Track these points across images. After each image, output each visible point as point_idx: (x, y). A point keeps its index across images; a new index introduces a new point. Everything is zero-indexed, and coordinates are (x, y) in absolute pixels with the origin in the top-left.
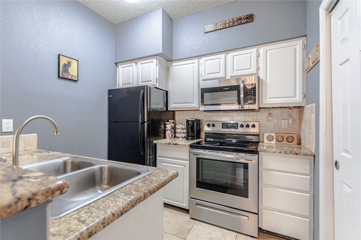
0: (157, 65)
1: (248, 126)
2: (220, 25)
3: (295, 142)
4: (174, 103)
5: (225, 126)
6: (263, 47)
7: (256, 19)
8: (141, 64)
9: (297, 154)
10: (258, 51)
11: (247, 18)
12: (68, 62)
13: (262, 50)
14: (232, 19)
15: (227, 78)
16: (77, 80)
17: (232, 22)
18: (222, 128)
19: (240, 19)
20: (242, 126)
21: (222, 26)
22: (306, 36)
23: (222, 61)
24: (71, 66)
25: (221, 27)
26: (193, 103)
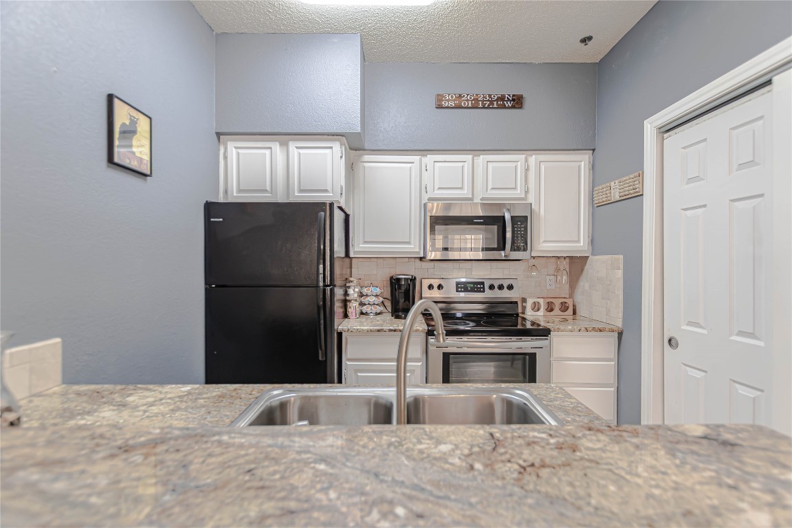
0: (341, 157)
1: (501, 287)
2: (467, 100)
3: (570, 311)
4: (366, 242)
5: (461, 288)
6: (534, 154)
7: (527, 103)
8: (297, 148)
9: (601, 331)
10: (526, 161)
11: (513, 100)
12: (130, 119)
13: (533, 159)
14: (490, 96)
15: (475, 201)
16: (149, 173)
17: (488, 100)
18: (457, 291)
19: (502, 98)
20: (492, 287)
21: (472, 103)
22: (594, 150)
23: (467, 167)
24: (138, 133)
25: (468, 104)
26: (409, 243)
